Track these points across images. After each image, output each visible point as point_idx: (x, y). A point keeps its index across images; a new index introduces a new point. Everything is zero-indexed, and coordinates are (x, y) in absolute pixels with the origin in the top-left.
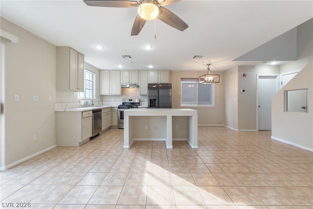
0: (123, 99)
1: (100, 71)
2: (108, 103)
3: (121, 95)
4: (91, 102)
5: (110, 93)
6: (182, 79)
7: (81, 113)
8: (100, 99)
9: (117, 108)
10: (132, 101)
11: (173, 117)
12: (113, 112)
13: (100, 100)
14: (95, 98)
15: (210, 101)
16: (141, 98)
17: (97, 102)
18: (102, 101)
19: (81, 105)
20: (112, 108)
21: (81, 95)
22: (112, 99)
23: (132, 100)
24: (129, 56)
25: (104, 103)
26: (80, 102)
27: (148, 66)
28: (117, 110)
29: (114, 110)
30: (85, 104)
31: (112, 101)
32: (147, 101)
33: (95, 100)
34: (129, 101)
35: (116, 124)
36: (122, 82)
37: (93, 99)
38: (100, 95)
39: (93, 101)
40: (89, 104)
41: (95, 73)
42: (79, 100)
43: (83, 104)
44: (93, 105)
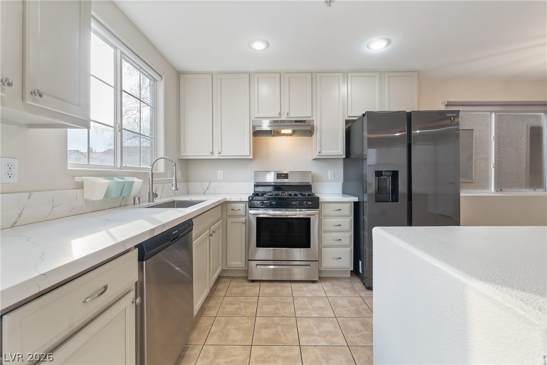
0: (256, 173)
1: (179, 74)
2: (206, 185)
3: (251, 157)
4: (143, 183)
5: (216, 152)
6: (449, 104)
8: (179, 172)
9: (242, 206)
10: (285, 180)
12: (230, 220)
13: (179, 176)
16: (315, 169)
17: (170, 181)
18: (187, 180)
19: (87, 202)
20: (224, 204)
22: (220, 173)
23: (286, 176)
25: (193, 186)
26: (81, 186)
28: (242, 212)
29: (230, 212)
30: (115, 194)
31: (219, 178)
32: (333, 178)
33: (161, 175)
34: (277, 178)
35: (240, 263)
36: (255, 114)
37: (152, 174)
38: (180, 159)
39: (152, 181)
40: (133, 193)
41: (163, 77)
42: (74, 174)
43: (102, 198)
44: (155, 195)
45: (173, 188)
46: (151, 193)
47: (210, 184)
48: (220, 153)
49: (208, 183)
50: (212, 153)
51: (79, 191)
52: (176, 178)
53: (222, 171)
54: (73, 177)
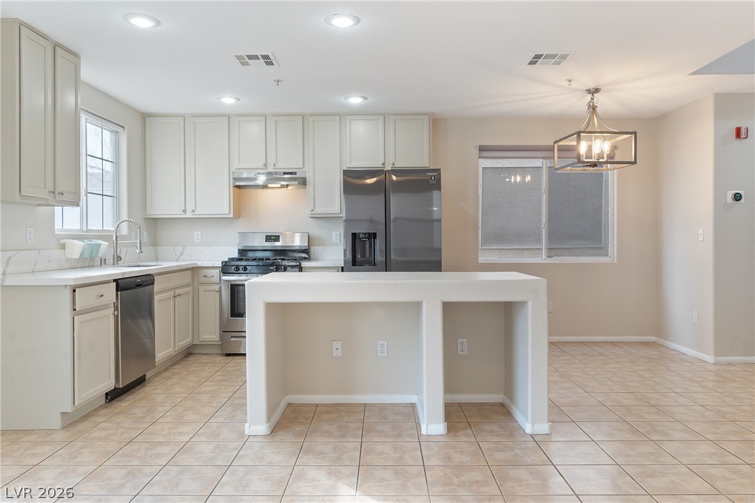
0: (243, 235)
1: (145, 117)
2: (179, 249)
3: (231, 216)
4: (109, 246)
5: (189, 210)
6: (482, 149)
7: (68, 293)
8: (145, 234)
9: (217, 271)
10: (277, 244)
11: (449, 309)
12: (202, 288)
13: (145, 239)
14: (124, 229)
15: (600, 242)
16: (316, 230)
17: (134, 245)
18: (155, 244)
19: (68, 260)
20: (194, 270)
21: (67, 219)
22: (197, 235)
23: (277, 238)
24: (266, 57)
25: (163, 250)
26: (63, 247)
27: (342, 99)
28: (216, 279)
29: (202, 279)
30: (86, 255)
31: (196, 241)
32: (338, 241)
33: (124, 237)
34: (266, 241)
35: (214, 336)
36: (235, 165)
37: (117, 236)
38: (147, 219)
39: (117, 243)
40: (100, 254)
41: (126, 128)
42: (59, 238)
43: (78, 257)
44: (119, 258)
45: (138, 251)
46: (116, 256)
47: (184, 249)
48: (193, 211)
49: (182, 247)
50: (185, 211)
51: (63, 250)
52: (140, 241)
53: (199, 232)
54: (59, 240)
